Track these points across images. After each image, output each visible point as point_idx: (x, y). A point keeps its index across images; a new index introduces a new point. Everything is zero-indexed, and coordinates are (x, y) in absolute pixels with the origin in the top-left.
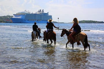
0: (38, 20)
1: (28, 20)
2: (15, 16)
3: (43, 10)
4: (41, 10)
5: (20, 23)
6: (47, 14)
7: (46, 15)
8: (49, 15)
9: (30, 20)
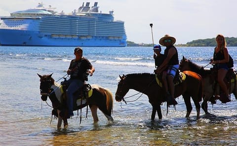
0: (80, 37)
1: (50, 37)
2: (7, 23)
3: (96, 4)
4: (88, 4)
5: (24, 44)
6: (110, 16)
7: (104, 20)
8: (115, 20)
9: (54, 37)
